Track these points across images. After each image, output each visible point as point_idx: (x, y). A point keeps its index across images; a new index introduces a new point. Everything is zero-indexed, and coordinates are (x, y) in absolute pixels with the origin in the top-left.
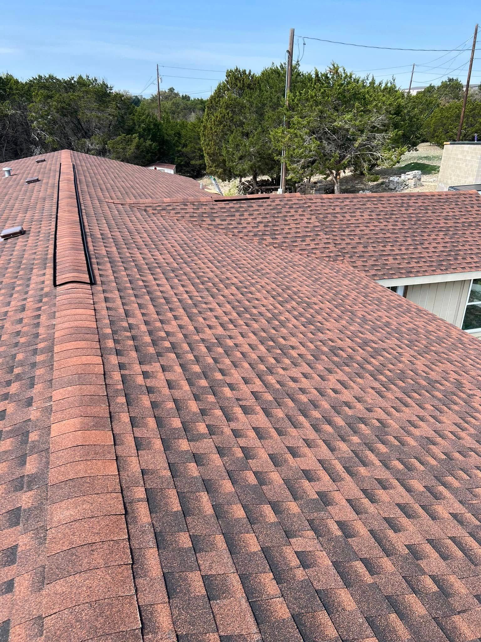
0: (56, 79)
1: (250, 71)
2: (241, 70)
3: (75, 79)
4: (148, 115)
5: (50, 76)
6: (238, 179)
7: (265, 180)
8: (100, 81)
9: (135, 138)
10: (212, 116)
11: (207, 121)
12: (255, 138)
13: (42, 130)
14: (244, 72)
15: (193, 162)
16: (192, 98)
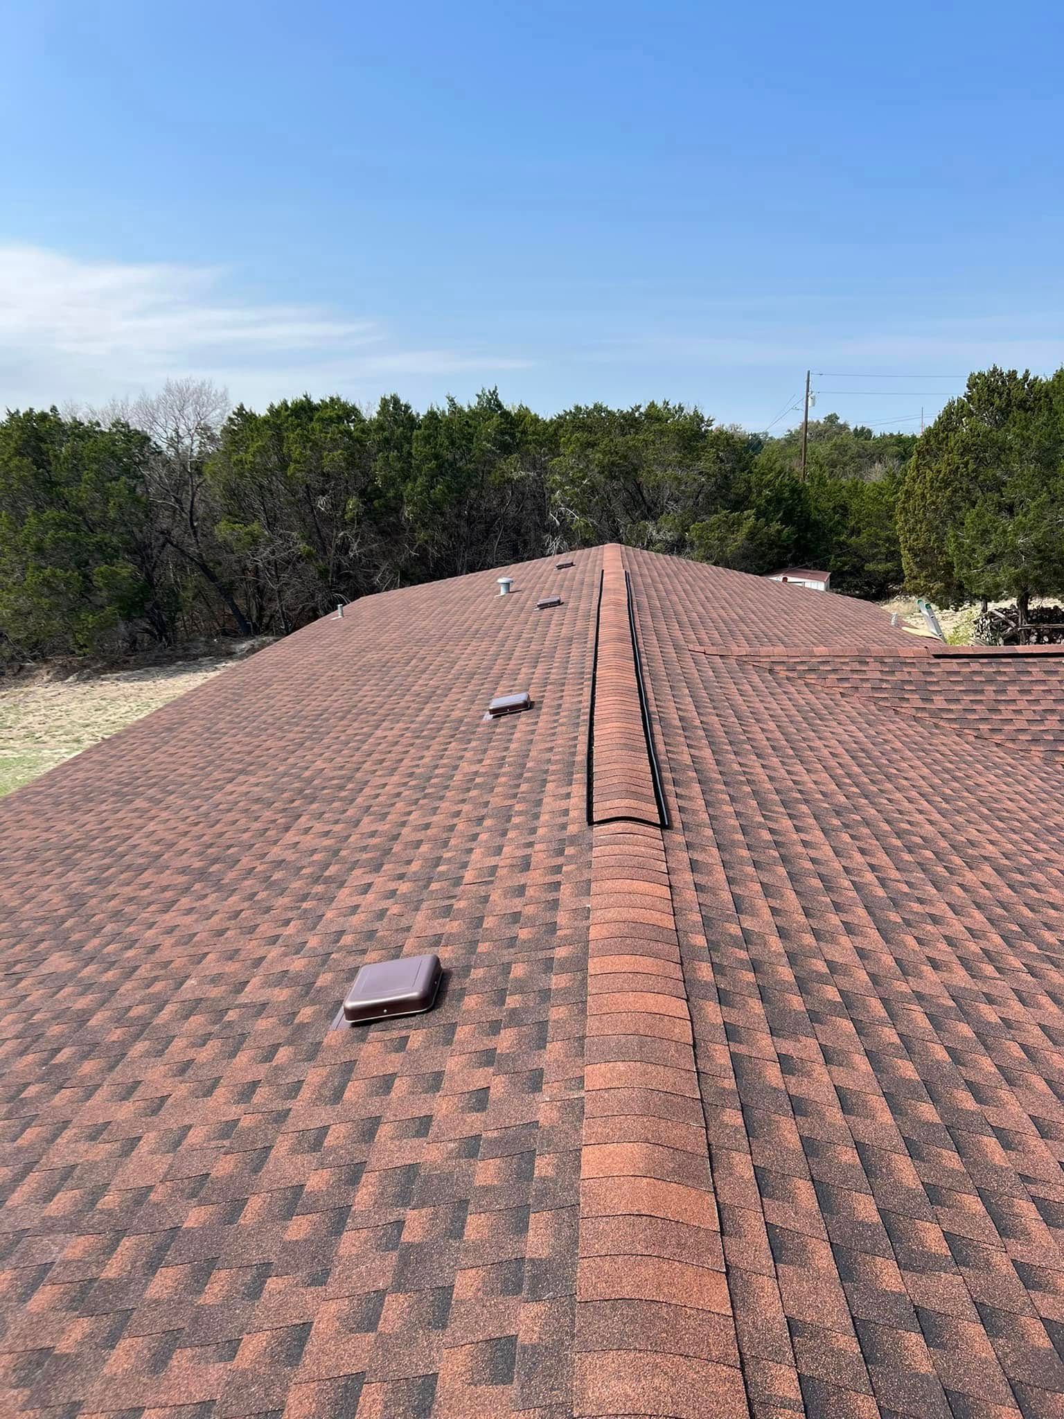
0: (606, 410)
1: (1027, 371)
2: (1005, 371)
3: (642, 410)
4: (780, 472)
5: (595, 406)
6: (979, 605)
7: (1048, 610)
8: (689, 411)
9: (749, 517)
10: (928, 471)
11: (915, 481)
12: (1031, 516)
13: (568, 506)
14: (1013, 375)
15: (870, 567)
16: (877, 433)
